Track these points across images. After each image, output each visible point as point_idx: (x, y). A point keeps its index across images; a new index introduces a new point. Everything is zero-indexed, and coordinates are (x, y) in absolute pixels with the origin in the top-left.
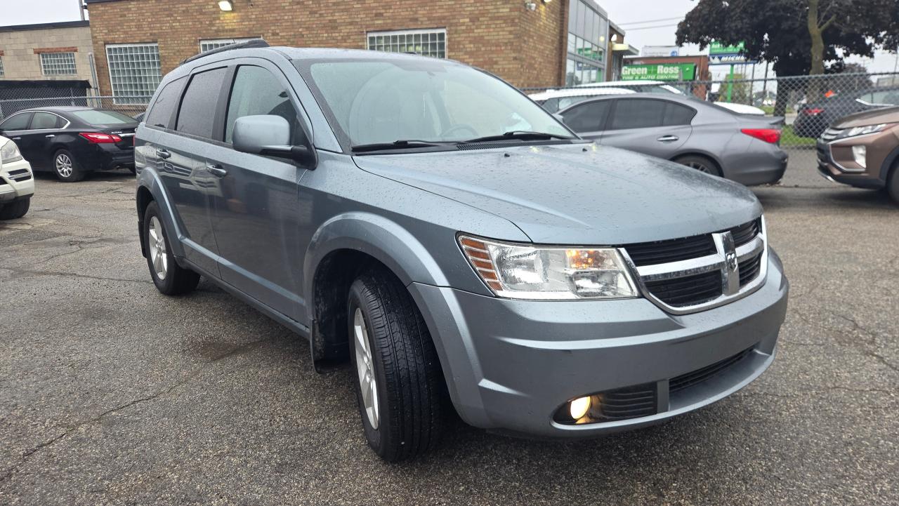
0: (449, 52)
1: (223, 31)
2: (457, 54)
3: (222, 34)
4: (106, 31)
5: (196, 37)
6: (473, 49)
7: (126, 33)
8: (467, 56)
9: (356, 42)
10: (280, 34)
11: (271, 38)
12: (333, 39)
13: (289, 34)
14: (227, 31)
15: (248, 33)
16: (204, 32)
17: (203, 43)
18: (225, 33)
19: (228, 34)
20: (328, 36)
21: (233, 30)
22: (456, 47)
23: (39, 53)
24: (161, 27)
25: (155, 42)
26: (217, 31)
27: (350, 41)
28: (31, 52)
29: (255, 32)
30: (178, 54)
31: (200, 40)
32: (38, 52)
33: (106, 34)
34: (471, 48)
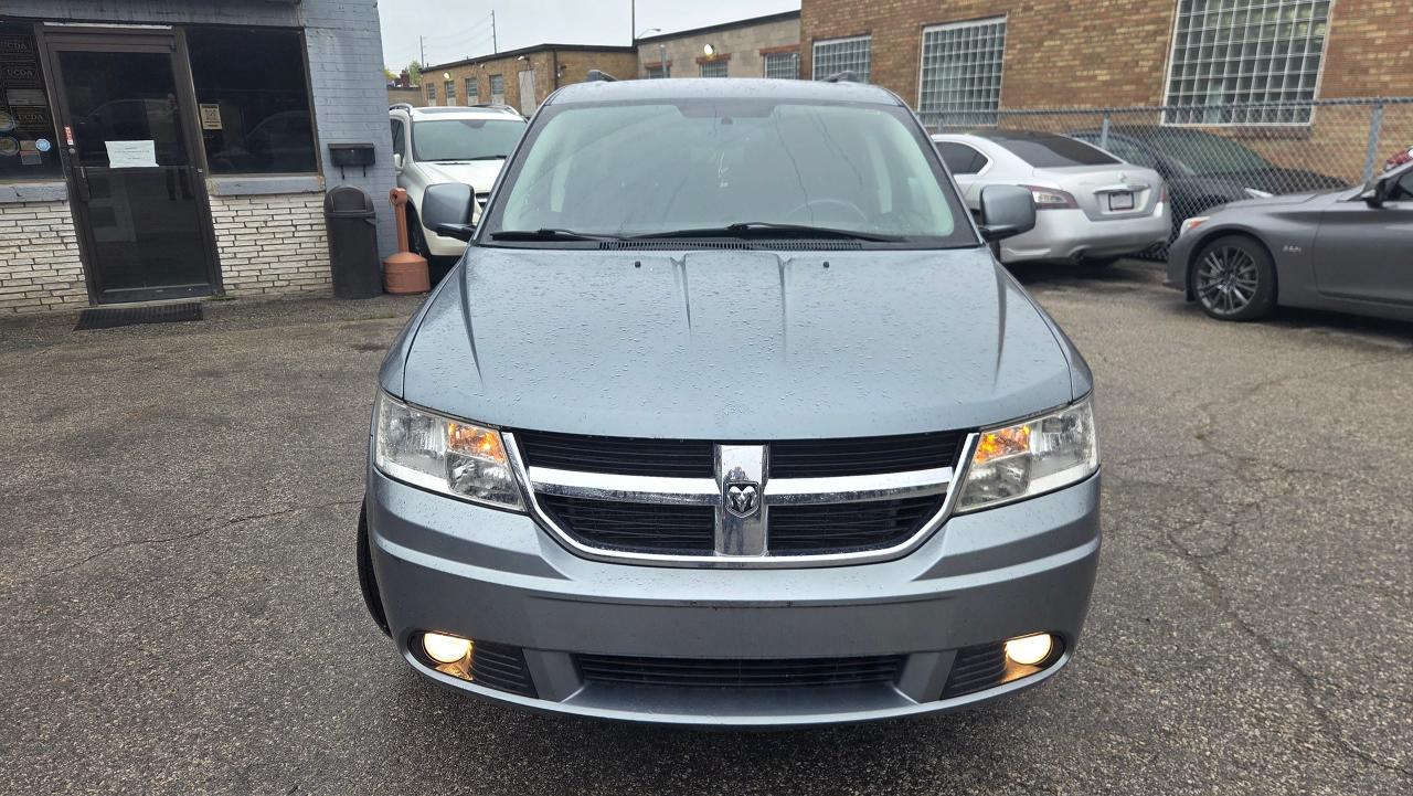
0: (1335, 19)
1: (956, 10)
2: (1352, 22)
3: (953, 14)
4: (816, 23)
5: (918, 22)
6: (1389, 12)
7: (838, 23)
8: (1374, 27)
9: (1156, 12)
10: (1036, 8)
11: (1021, 15)
12: (1118, 10)
13: (1049, 6)
14: (960, 9)
15: (989, 10)
16: (931, 13)
17: (927, 30)
18: (958, 13)
19: (962, 13)
20: (1110, 5)
21: (969, 7)
22: (1352, 8)
23: (764, 56)
24: (879, 10)
25: (868, 34)
26: (947, 11)
27: (1146, 10)
28: (757, 53)
29: (999, 8)
30: (893, 49)
31: (924, 26)
32: (764, 54)
33: (817, 27)
34: (1385, 9)
